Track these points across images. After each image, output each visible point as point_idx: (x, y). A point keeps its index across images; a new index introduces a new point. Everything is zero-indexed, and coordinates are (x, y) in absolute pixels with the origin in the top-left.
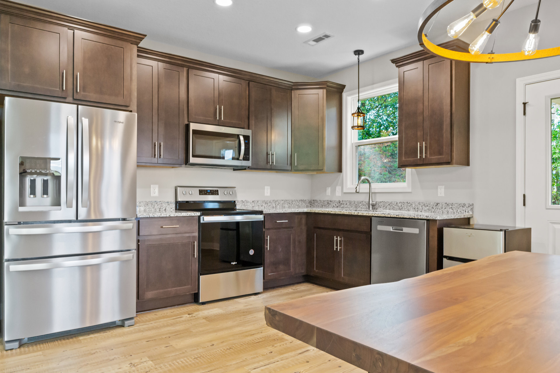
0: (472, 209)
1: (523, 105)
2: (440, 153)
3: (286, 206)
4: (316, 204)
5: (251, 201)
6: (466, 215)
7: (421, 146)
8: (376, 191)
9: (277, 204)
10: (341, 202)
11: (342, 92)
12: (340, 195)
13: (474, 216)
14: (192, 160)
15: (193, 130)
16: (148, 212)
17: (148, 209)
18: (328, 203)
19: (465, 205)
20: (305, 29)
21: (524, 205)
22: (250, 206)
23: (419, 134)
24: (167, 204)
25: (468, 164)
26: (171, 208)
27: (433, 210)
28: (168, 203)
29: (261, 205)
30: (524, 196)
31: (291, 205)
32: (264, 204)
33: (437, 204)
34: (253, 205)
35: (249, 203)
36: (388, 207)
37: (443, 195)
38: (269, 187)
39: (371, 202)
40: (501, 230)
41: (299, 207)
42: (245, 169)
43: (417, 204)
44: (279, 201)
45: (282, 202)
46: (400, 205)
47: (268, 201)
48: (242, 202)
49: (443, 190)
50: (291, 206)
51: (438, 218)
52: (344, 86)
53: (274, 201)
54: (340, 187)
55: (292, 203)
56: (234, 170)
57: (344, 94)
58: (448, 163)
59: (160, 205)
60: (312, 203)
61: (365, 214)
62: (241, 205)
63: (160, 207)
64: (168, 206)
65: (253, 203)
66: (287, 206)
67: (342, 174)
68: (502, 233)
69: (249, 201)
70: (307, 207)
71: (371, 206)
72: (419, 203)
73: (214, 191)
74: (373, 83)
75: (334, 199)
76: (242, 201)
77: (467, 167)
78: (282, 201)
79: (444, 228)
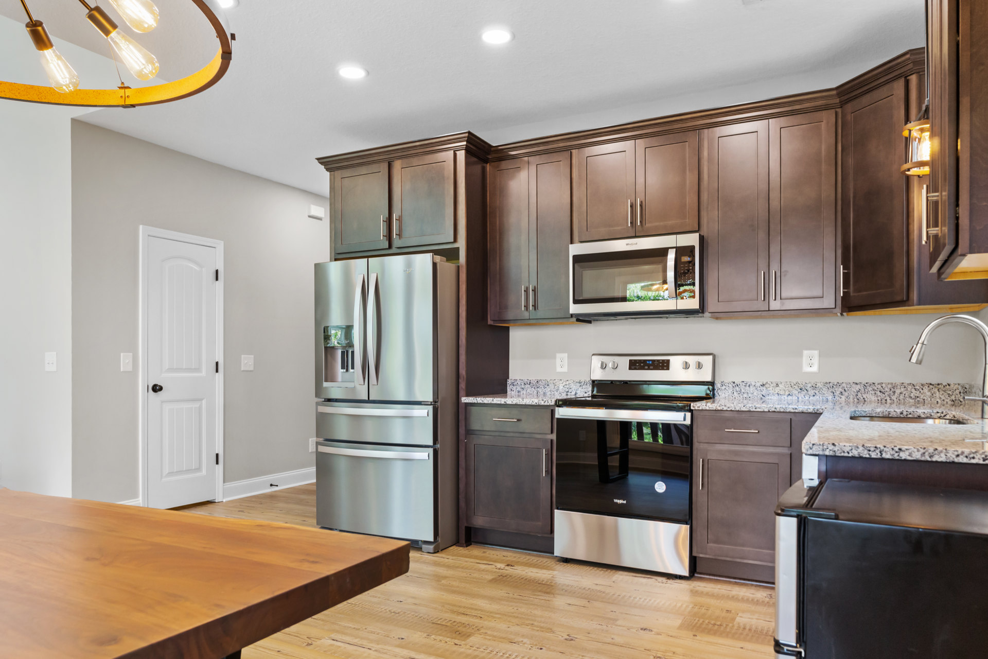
3: (870, 397)
5: (758, 384)
9: (838, 392)
14: (574, 309)
15: (574, 257)
16: (550, 396)
17: (550, 393)
22: (755, 394)
24: (579, 385)
26: (586, 393)
28: (580, 383)
29: (787, 393)
31: (889, 396)
34: (764, 393)
35: (752, 388)
38: (816, 353)
44: (844, 385)
47: (810, 385)
48: (734, 385)
50: (888, 398)
53: (828, 385)
55: (894, 392)
59: (567, 386)
62: (730, 391)
63: (567, 390)
64: (580, 389)
65: (764, 388)
66: (874, 398)
69: (753, 384)
73: (661, 363)
76: (734, 383)
78: (854, 386)
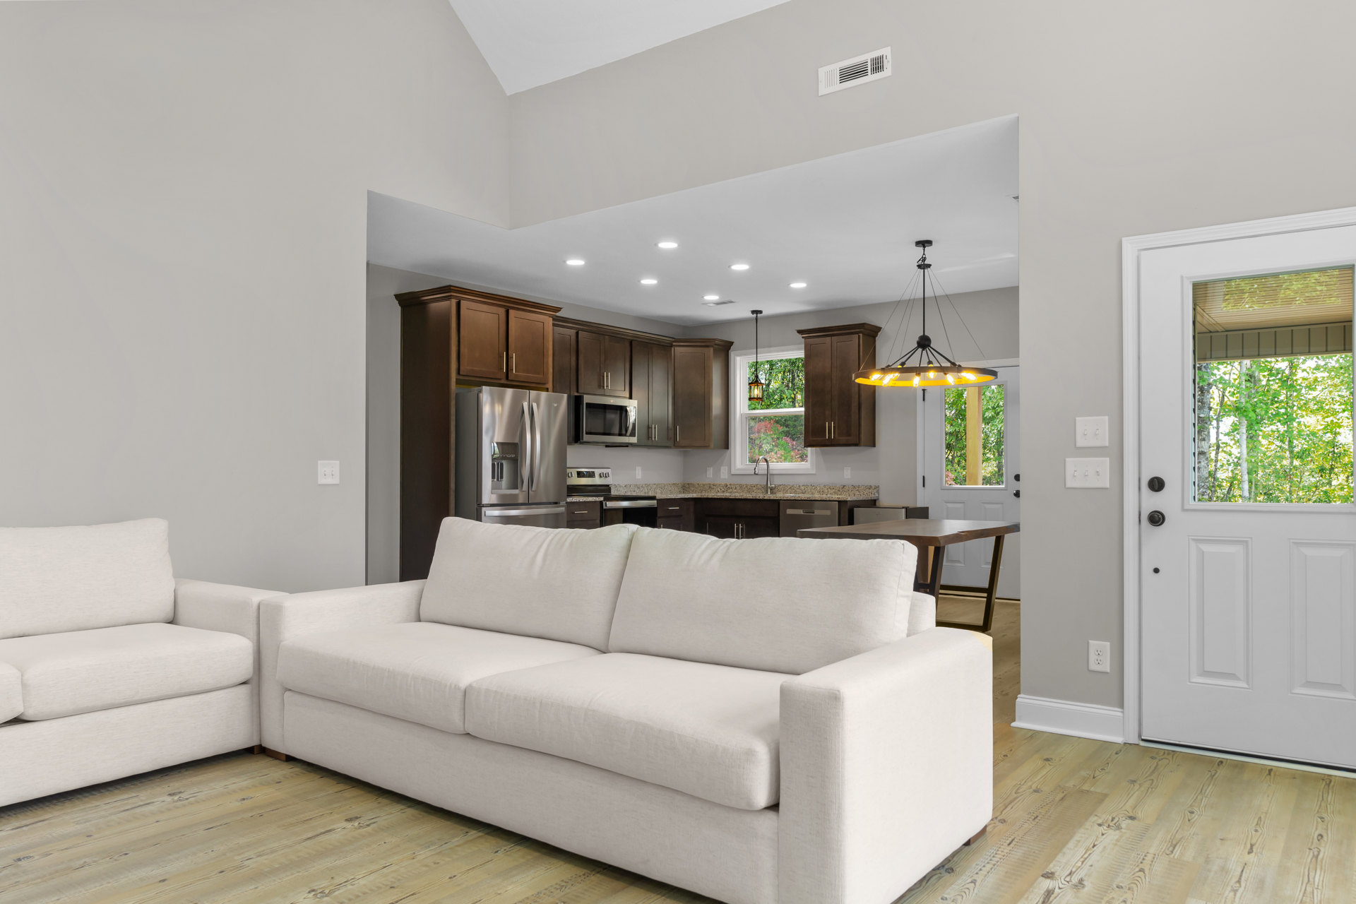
0: (878, 492)
1: (922, 392)
2: (849, 434)
3: (658, 491)
4: (693, 489)
5: (624, 486)
6: (872, 497)
7: (830, 427)
8: (774, 472)
9: (649, 489)
10: (729, 486)
11: (730, 349)
12: (727, 477)
13: (881, 497)
14: (586, 438)
15: (587, 403)
18: (710, 487)
19: (871, 486)
20: (712, 298)
21: (924, 486)
22: (622, 491)
23: (828, 413)
25: (874, 445)
27: (839, 493)
29: (633, 490)
30: (924, 477)
31: (663, 490)
32: (636, 489)
33: (844, 486)
34: (626, 490)
35: (621, 487)
36: (789, 491)
37: (849, 477)
38: (640, 468)
39: (769, 485)
40: (903, 508)
41: (671, 493)
42: (627, 446)
43: (822, 486)
44: (651, 485)
45: (655, 486)
46: (803, 488)
47: (641, 486)
48: (615, 486)
49: (849, 471)
51: (849, 499)
52: (732, 343)
53: (646, 485)
54: (727, 468)
55: (665, 488)
56: (607, 446)
57: (732, 354)
58: (856, 445)
60: (685, 487)
61: (772, 498)
62: (614, 490)
65: (626, 488)
67: (729, 451)
68: (904, 510)
69: (622, 485)
70: (680, 492)
71: (769, 490)
72: (825, 486)
73: (591, 473)
74: (770, 346)
75: (717, 482)
77: (873, 449)
79: (855, 509)
